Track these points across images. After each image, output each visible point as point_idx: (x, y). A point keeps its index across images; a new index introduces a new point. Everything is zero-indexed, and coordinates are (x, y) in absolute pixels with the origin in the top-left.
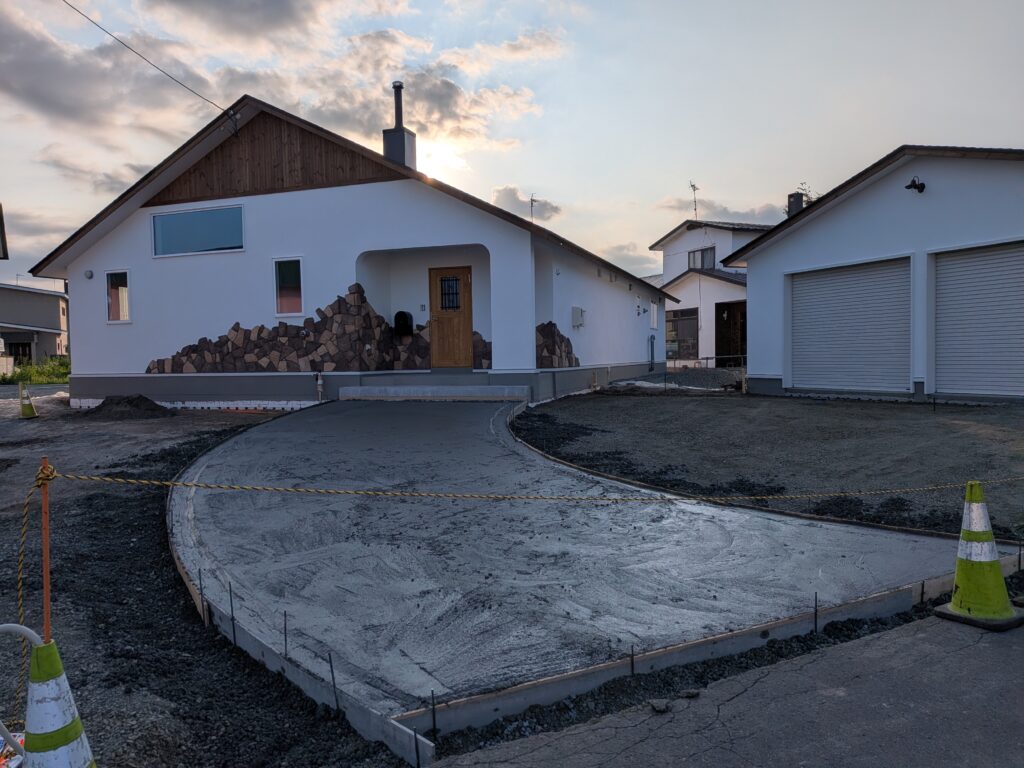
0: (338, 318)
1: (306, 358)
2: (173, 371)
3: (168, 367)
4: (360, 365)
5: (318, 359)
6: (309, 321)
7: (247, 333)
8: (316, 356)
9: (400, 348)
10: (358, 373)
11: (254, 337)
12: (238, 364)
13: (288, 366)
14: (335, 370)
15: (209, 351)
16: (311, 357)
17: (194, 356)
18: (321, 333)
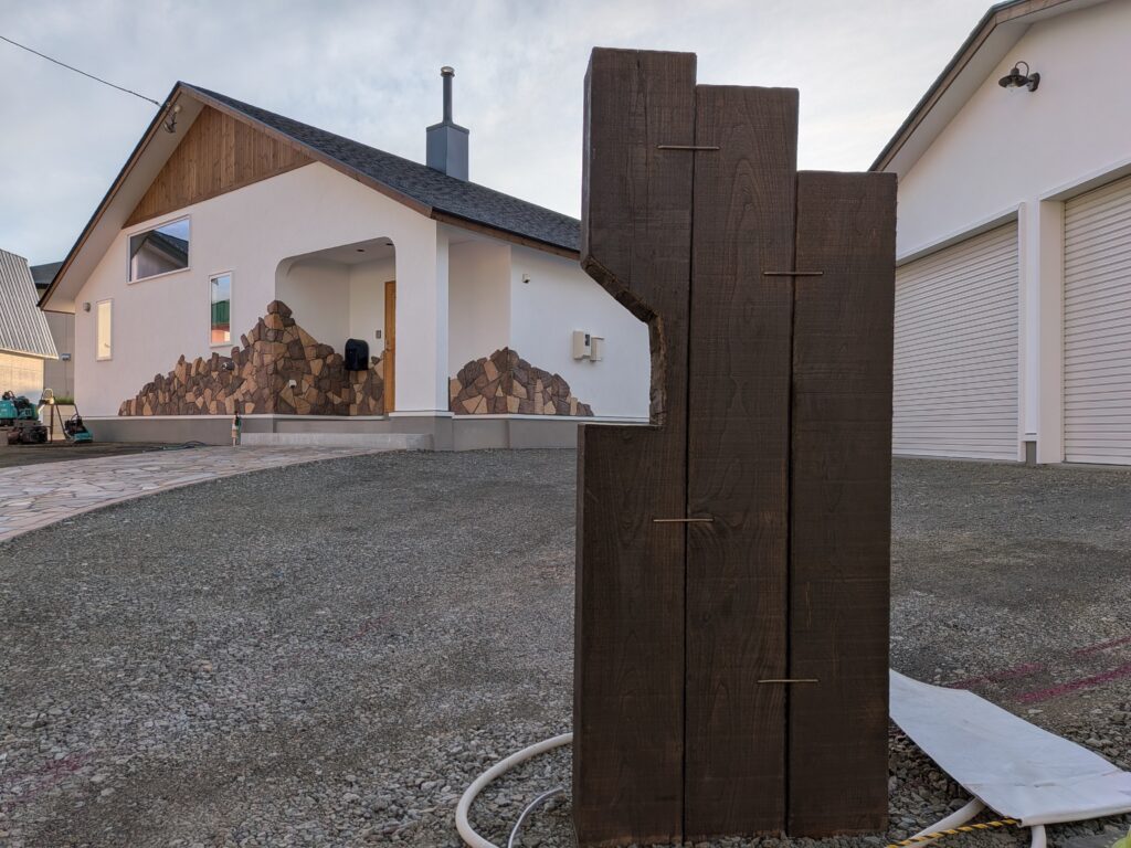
0: (258, 346)
1: (231, 397)
2: (137, 415)
3: (133, 408)
4: (275, 405)
5: (241, 398)
6: (235, 351)
7: (189, 366)
8: (238, 395)
9: (356, 387)
10: (271, 416)
11: (193, 372)
12: (182, 405)
13: (217, 407)
14: (254, 412)
15: (161, 389)
16: (236, 396)
17: (151, 395)
18: (244, 365)
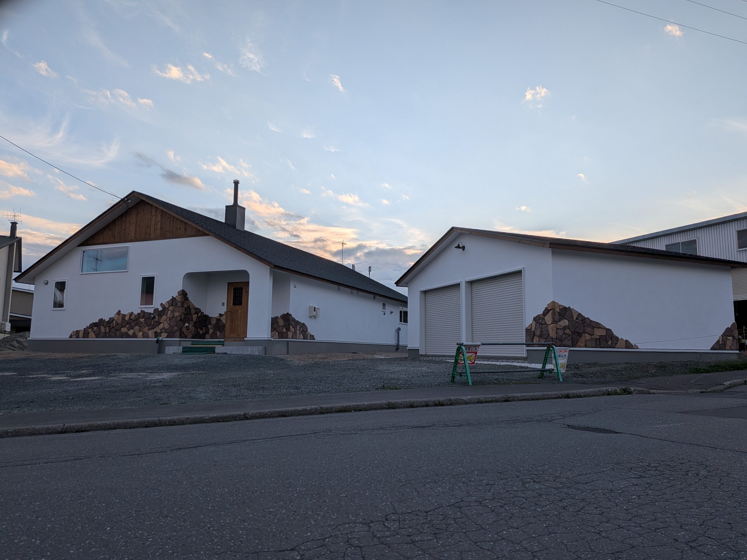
0: (171, 308)
1: (152, 330)
2: (83, 337)
3: (81, 334)
4: (180, 335)
5: (159, 331)
6: (156, 310)
7: (124, 316)
8: (158, 329)
10: (178, 339)
11: (127, 318)
12: (118, 333)
13: (143, 335)
14: (167, 337)
15: (103, 326)
16: (155, 330)
17: (95, 328)
18: (162, 317)
